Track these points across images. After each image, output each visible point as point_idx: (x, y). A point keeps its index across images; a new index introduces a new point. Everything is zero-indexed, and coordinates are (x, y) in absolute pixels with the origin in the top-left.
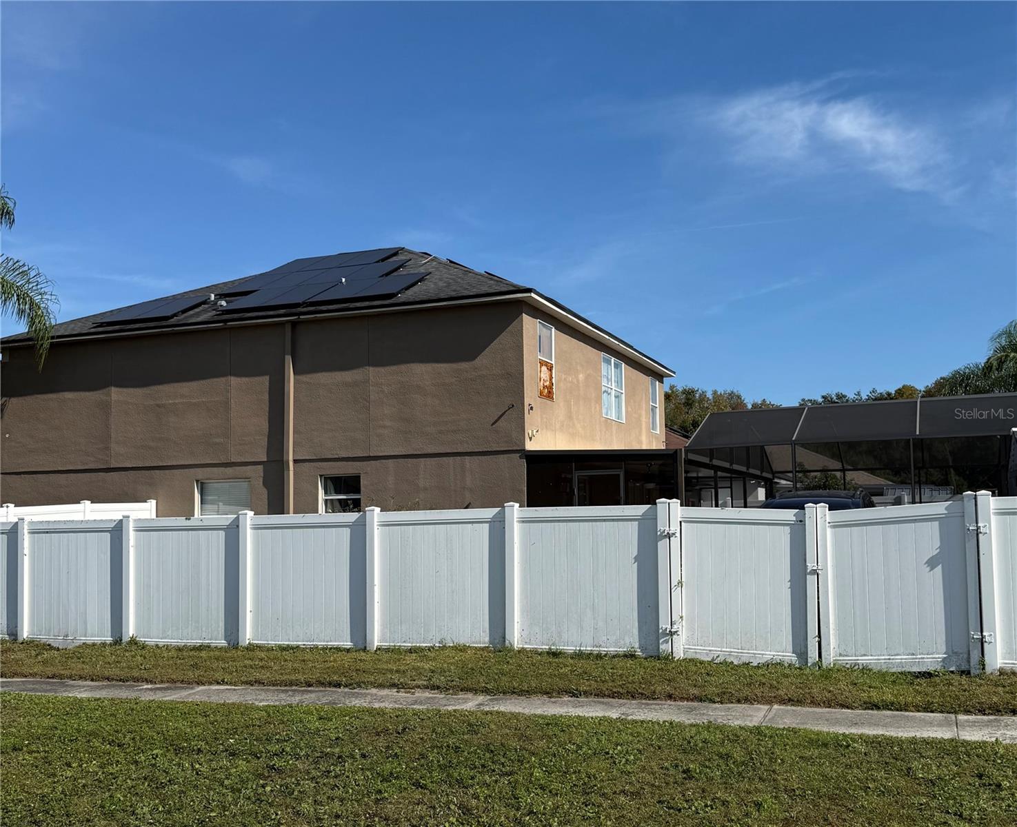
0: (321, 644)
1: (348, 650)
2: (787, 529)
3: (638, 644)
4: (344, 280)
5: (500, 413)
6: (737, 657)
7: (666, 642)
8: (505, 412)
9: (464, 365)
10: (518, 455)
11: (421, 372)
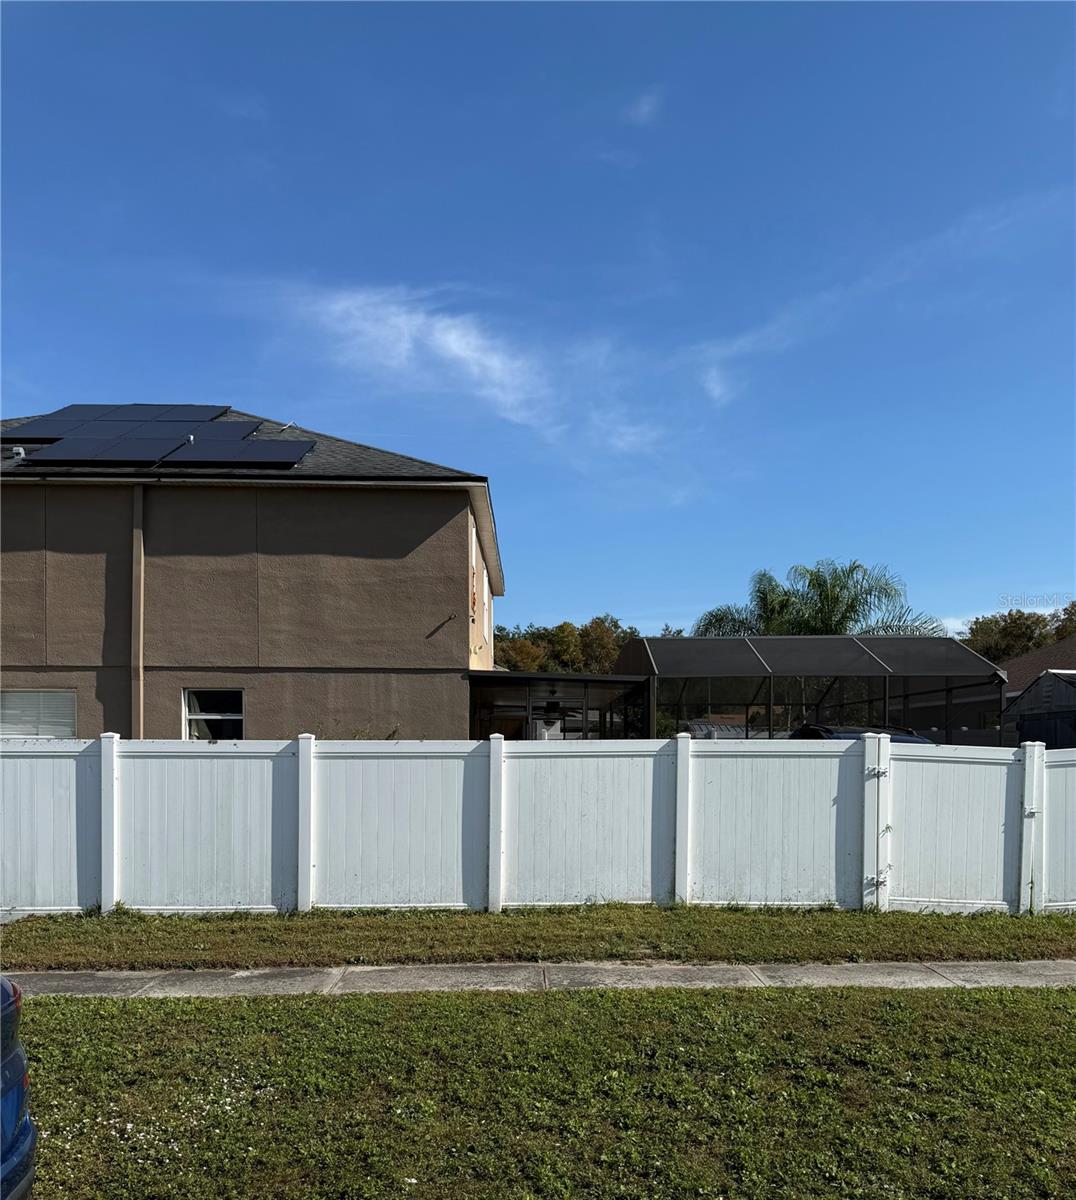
0: (421, 906)
1: (463, 912)
2: (1004, 769)
3: (835, 896)
4: (192, 437)
5: (438, 625)
6: (946, 907)
7: (872, 893)
8: (443, 624)
9: (390, 563)
10: (460, 675)
11: (333, 568)
